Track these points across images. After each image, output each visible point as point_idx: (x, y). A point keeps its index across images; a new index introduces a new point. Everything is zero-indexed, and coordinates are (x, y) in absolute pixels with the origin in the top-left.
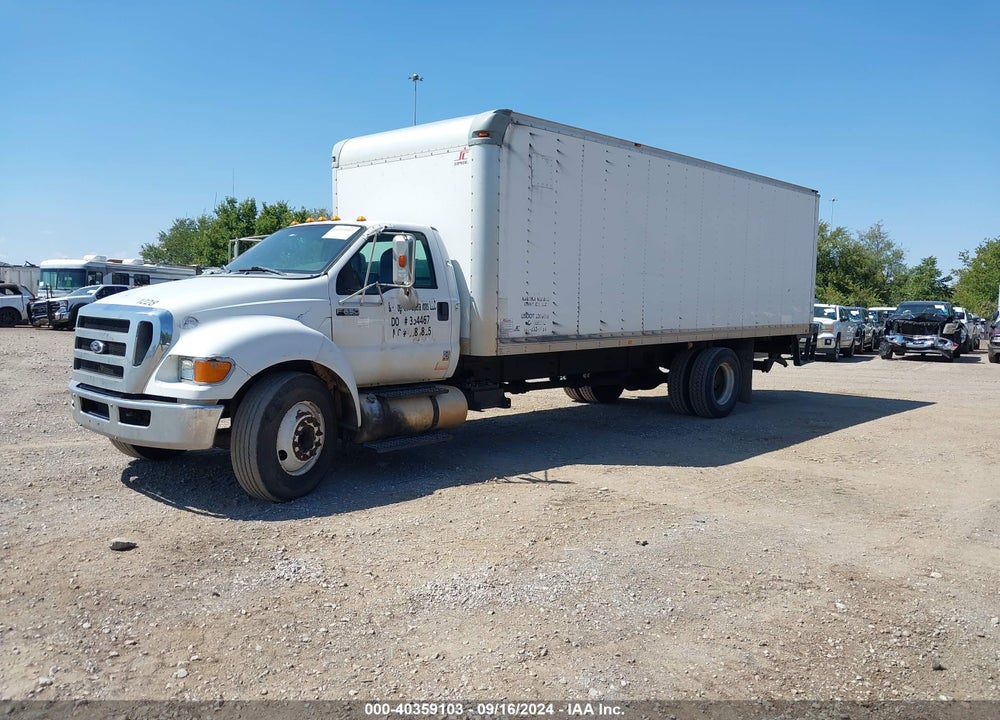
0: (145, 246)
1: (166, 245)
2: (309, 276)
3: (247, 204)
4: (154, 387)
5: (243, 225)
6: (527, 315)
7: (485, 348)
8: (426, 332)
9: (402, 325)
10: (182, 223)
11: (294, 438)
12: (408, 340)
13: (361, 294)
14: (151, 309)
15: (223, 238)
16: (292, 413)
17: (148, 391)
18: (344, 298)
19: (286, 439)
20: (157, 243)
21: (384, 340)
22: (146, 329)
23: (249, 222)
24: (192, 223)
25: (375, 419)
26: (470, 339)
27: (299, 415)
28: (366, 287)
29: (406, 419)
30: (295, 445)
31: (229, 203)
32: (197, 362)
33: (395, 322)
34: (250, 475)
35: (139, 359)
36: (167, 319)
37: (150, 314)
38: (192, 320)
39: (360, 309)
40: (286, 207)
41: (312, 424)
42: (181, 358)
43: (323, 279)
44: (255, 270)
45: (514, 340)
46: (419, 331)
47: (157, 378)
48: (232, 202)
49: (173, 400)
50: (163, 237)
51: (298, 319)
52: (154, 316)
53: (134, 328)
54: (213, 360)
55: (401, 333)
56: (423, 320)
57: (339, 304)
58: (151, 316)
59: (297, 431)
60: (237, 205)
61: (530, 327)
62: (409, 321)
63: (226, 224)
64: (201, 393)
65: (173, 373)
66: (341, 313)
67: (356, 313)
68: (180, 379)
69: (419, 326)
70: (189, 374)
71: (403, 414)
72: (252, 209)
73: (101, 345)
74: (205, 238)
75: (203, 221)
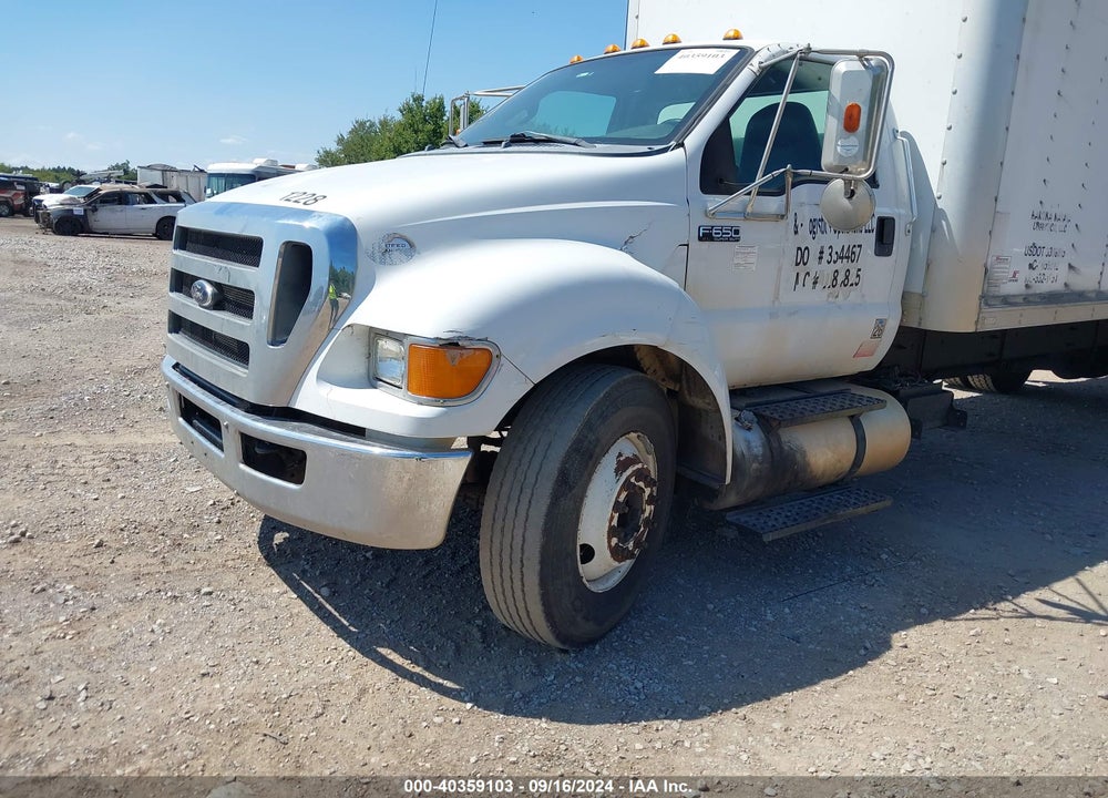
0: (321, 151)
1: (343, 151)
2: (645, 149)
3: (434, 102)
4: (315, 396)
5: (430, 127)
6: (1034, 250)
7: (956, 315)
8: (853, 279)
9: (813, 265)
10: (362, 124)
11: (612, 518)
12: (818, 296)
13: (749, 194)
14: (308, 214)
15: (406, 142)
16: (609, 463)
17: (301, 404)
18: (715, 201)
19: (595, 524)
20: (333, 147)
21: (777, 297)
22: (298, 258)
23: (436, 123)
24: (372, 125)
25: (755, 465)
26: (923, 296)
27: (622, 466)
28: (760, 180)
29: (809, 465)
30: (612, 532)
31: (414, 100)
32: (413, 348)
33: (802, 255)
34: (521, 605)
35: (281, 329)
36: (344, 236)
37: (308, 224)
38: (401, 243)
39: (745, 227)
40: (478, 107)
41: (641, 484)
42: (375, 335)
43: (675, 156)
44: (519, 140)
45: (1007, 301)
46: (841, 278)
47: (321, 377)
48: (418, 99)
49: (357, 432)
50: (341, 140)
51: (626, 245)
52: (313, 229)
53: (271, 256)
54: (452, 344)
55: (810, 280)
56: (849, 255)
57: (706, 213)
58: (310, 229)
59: (617, 502)
60: (424, 104)
61: (1035, 274)
62: (826, 257)
63: (411, 126)
64: (422, 422)
65: (357, 367)
66: (707, 236)
67: (733, 235)
68: (373, 380)
69: (841, 266)
70: (396, 370)
71: (804, 454)
72: (440, 108)
73: (209, 289)
74: (386, 143)
75: (384, 123)
